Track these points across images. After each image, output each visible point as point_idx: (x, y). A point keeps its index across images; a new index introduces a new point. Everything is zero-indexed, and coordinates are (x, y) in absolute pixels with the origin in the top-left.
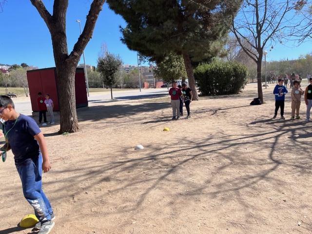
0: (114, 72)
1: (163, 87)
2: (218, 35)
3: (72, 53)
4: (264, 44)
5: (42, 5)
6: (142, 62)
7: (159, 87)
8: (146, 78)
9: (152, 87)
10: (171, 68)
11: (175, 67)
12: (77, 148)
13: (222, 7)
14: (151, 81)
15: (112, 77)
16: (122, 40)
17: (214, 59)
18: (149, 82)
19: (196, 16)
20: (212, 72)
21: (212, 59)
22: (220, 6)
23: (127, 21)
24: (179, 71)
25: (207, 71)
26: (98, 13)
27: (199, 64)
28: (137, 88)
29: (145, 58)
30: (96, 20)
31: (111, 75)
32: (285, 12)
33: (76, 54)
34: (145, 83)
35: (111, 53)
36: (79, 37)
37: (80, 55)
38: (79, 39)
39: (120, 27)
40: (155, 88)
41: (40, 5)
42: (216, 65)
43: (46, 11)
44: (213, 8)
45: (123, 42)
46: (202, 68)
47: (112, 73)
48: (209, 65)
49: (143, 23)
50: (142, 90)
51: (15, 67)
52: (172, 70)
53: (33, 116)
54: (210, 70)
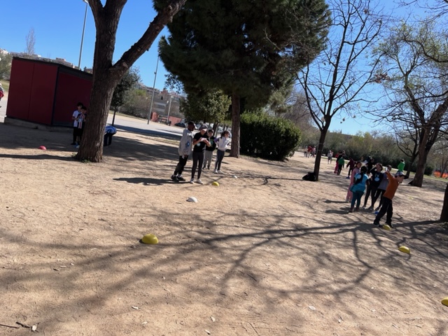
1: (178, 125)
3: (120, 62)
4: (334, 113)
6: (169, 87)
8: (154, 106)
9: (163, 122)
10: (207, 106)
11: (211, 105)
13: (294, 52)
14: (161, 113)
18: (158, 113)
20: (259, 126)
22: (292, 50)
25: (253, 123)
27: (245, 112)
28: (140, 117)
30: (160, 31)
32: (366, 83)
33: (125, 65)
37: (129, 67)
38: (132, 47)
42: (266, 119)
44: (283, 50)
46: (247, 117)
47: (122, 90)
48: (257, 117)
50: (150, 122)
53: (5, 123)
54: (258, 123)
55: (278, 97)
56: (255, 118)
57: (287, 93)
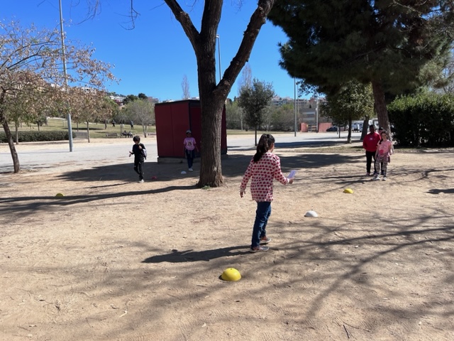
0: (262, 108)
1: (329, 130)
2: (433, 52)
3: (222, 82)
5: (189, 19)
6: (304, 93)
7: (323, 131)
8: (304, 116)
9: (313, 131)
10: (349, 102)
11: (354, 101)
12: (226, 207)
13: (442, 9)
14: (311, 122)
15: (259, 115)
16: (281, 64)
17: (421, 90)
18: (307, 122)
19: (398, 24)
20: (418, 109)
21: (418, 89)
22: (439, 8)
23: (289, 35)
24: (361, 108)
25: (410, 108)
26: (259, 28)
27: (396, 98)
28: (289, 131)
29: (309, 88)
30: (256, 37)
31: (257, 111)
33: (226, 83)
34: (303, 124)
35: (260, 81)
36: (232, 60)
37: (232, 85)
38: (231, 63)
39: (280, 45)
40: (317, 131)
41: (187, 19)
42: (426, 99)
43: (193, 27)
44: (428, 11)
45: (282, 67)
46: (400, 103)
47: (259, 109)
48: (413, 100)
49: (313, 37)
50: (298, 134)
51: (131, 98)
52: (349, 106)
53: (159, 163)
54: (416, 106)
55: (432, 70)
56: (412, 101)
57: (445, 61)
